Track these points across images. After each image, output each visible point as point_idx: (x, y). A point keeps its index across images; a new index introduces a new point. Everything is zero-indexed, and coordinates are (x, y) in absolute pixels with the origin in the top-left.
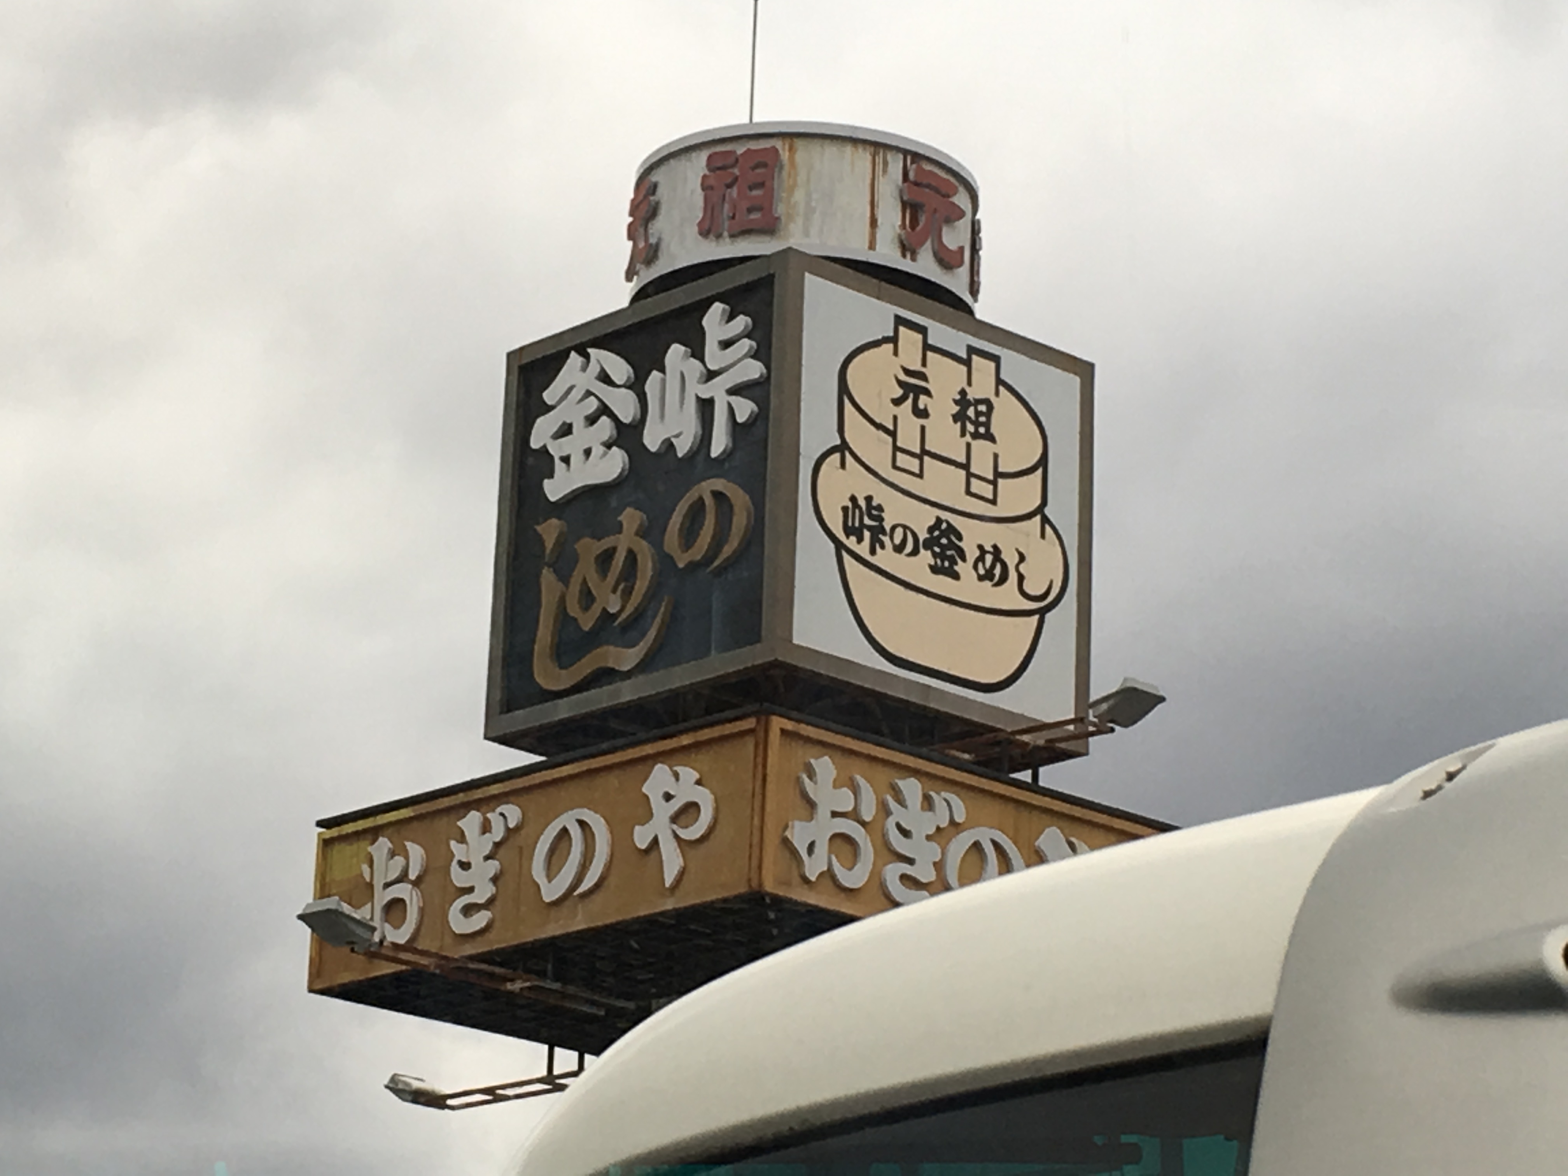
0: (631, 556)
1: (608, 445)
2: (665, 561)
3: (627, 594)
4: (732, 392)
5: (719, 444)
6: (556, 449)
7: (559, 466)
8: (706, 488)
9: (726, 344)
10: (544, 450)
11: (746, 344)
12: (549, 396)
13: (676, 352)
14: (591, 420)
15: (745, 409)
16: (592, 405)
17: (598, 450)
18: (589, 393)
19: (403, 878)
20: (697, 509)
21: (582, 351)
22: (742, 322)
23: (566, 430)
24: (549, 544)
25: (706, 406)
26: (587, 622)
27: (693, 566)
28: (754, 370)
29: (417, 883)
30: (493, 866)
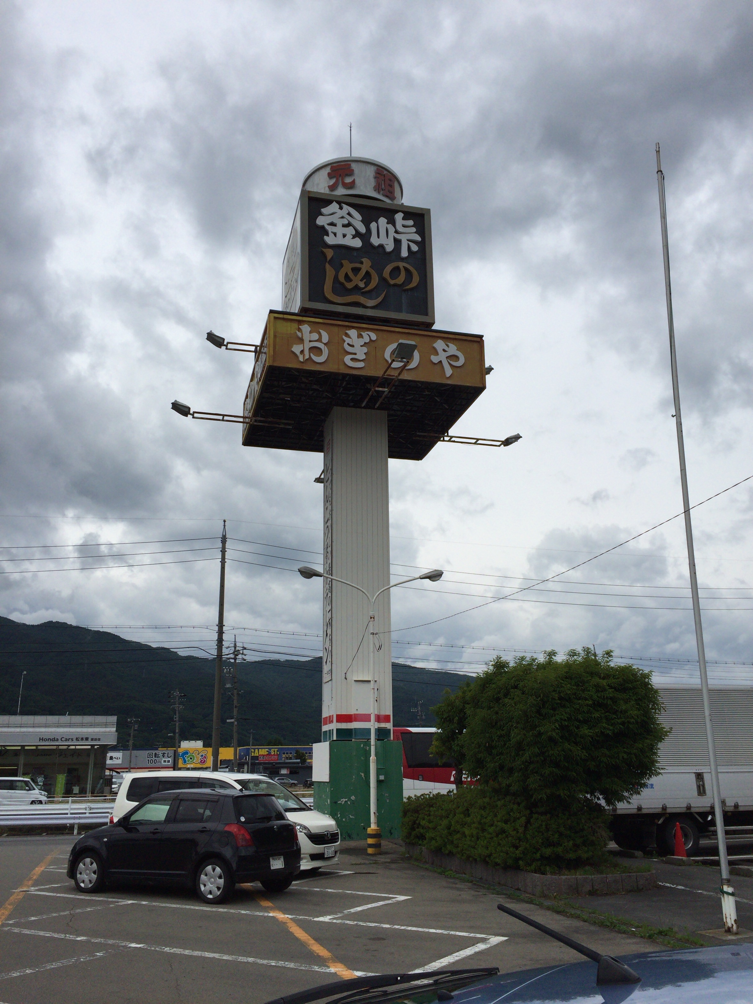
0: (368, 274)
1: (354, 237)
2: (383, 280)
3: (367, 284)
4: (408, 240)
5: (404, 253)
6: (330, 229)
7: (331, 235)
8: (401, 265)
9: (404, 226)
10: (323, 227)
11: (414, 230)
12: (324, 210)
13: (382, 221)
14: (344, 226)
15: (415, 248)
16: (346, 222)
17: (349, 236)
18: (342, 217)
19: (319, 340)
20: (397, 269)
21: (339, 203)
22: (411, 223)
23: (332, 224)
24: (329, 257)
25: (397, 242)
26: (349, 286)
27: (395, 285)
28: (418, 238)
29: (325, 344)
30: (365, 350)
